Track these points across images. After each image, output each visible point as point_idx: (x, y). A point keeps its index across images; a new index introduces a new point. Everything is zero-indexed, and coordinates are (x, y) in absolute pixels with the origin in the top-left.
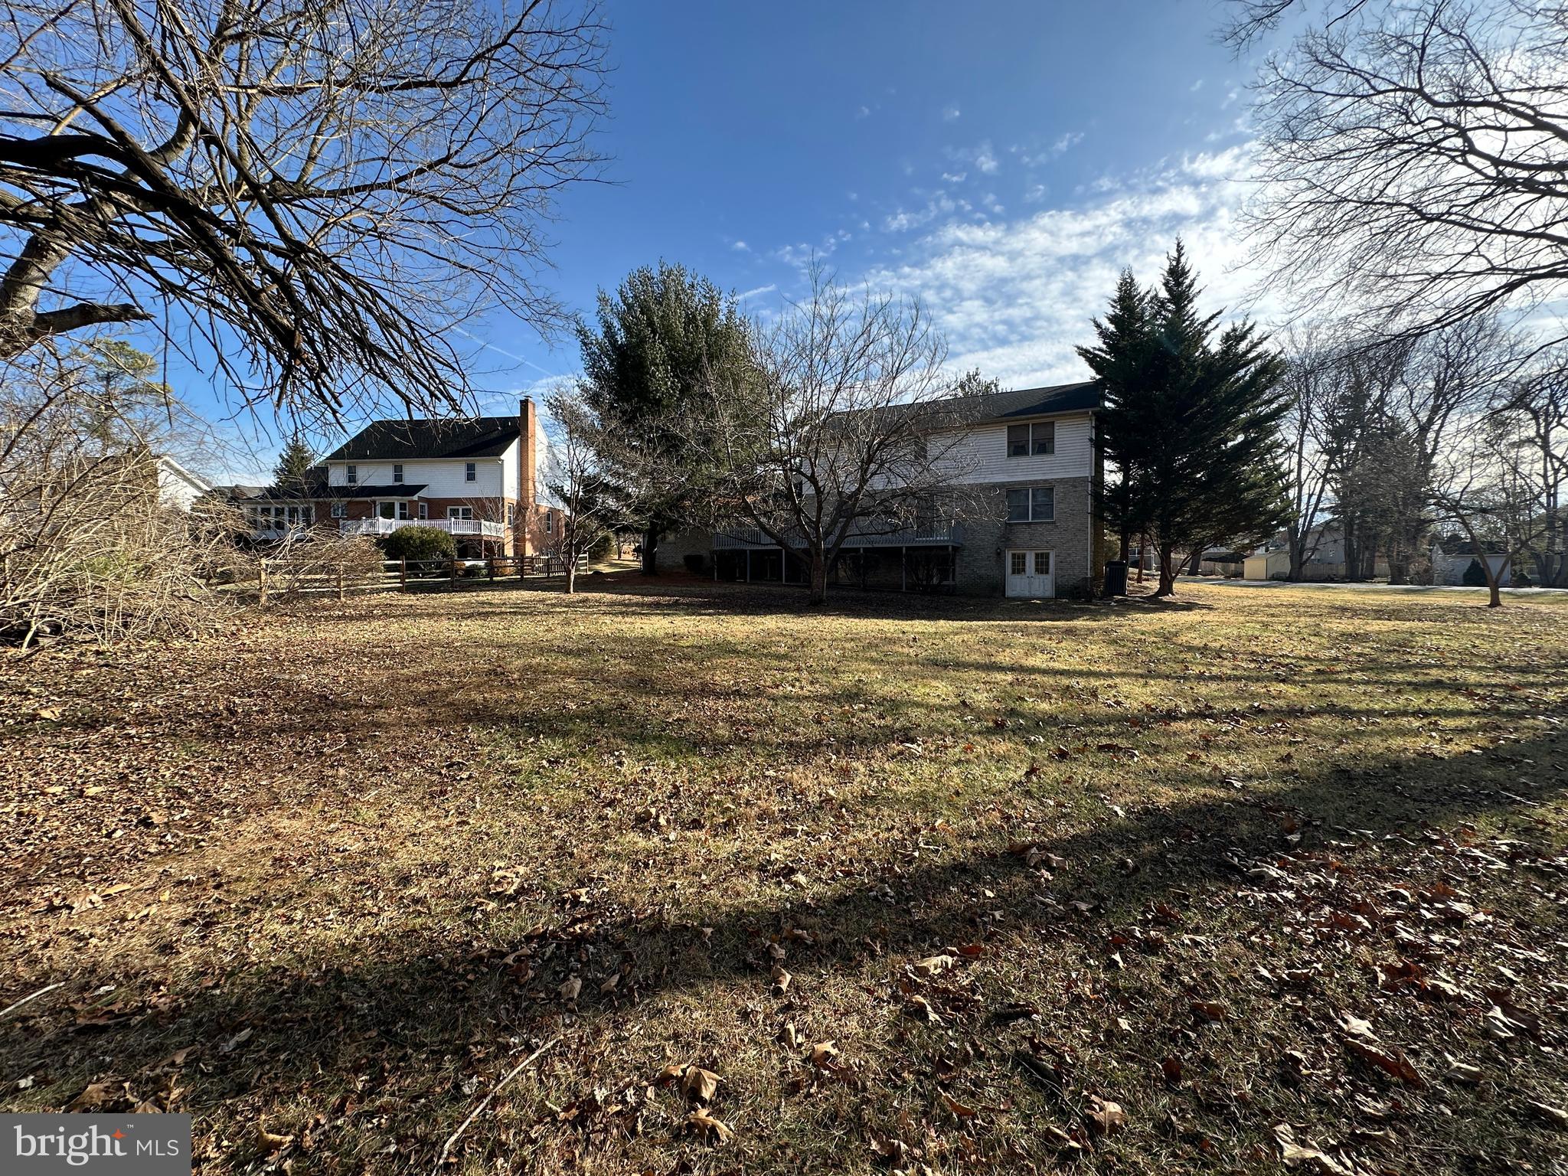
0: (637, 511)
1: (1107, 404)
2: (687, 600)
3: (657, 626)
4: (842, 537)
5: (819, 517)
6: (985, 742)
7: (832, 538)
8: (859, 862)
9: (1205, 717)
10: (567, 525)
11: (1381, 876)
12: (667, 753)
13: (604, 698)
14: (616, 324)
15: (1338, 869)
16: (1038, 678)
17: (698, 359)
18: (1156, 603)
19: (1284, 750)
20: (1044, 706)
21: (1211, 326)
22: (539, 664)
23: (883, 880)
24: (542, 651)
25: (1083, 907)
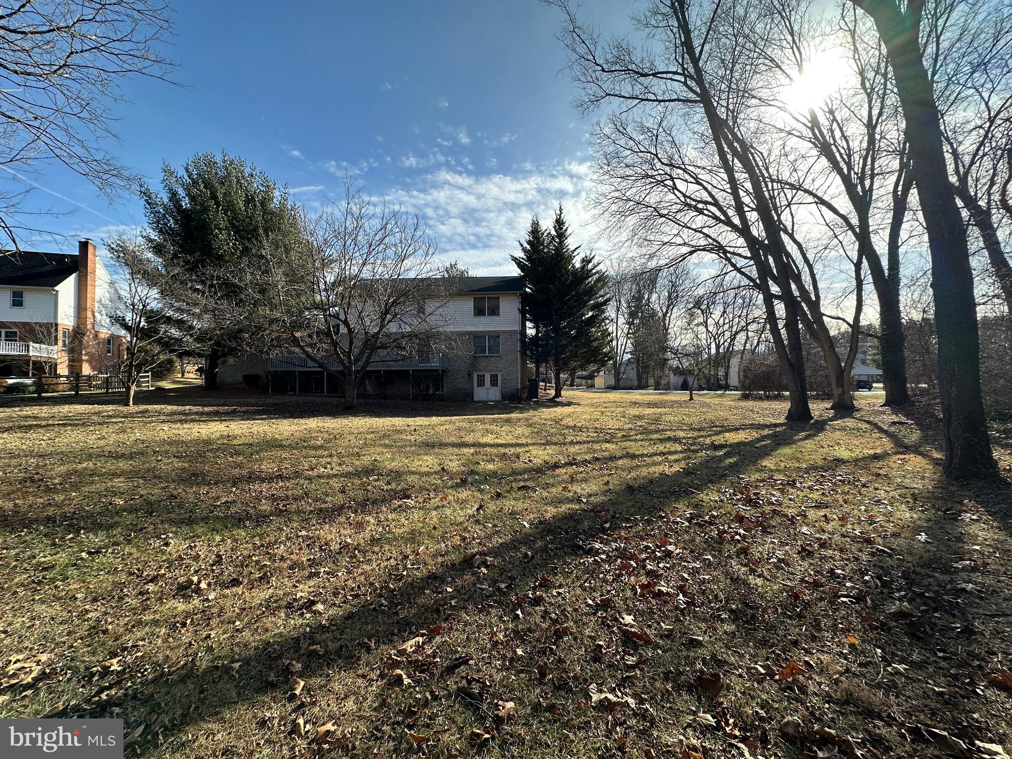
0: (199, 339)
1: (528, 290)
2: (244, 409)
3: (214, 429)
4: (367, 363)
5: (350, 349)
6: (454, 493)
7: (361, 363)
8: (364, 586)
9: (572, 464)
10: (128, 349)
11: (642, 539)
12: (213, 530)
13: (156, 493)
14: (181, 192)
15: (625, 538)
16: (488, 449)
17: (256, 229)
18: (553, 403)
19: (606, 479)
20: (491, 466)
21: (576, 253)
22: (86, 469)
23: (381, 596)
24: (90, 457)
25: (503, 586)
